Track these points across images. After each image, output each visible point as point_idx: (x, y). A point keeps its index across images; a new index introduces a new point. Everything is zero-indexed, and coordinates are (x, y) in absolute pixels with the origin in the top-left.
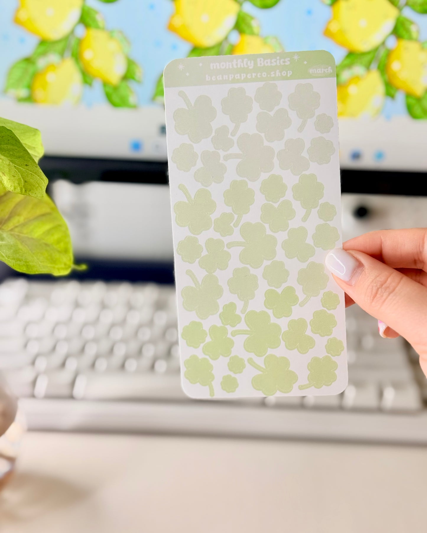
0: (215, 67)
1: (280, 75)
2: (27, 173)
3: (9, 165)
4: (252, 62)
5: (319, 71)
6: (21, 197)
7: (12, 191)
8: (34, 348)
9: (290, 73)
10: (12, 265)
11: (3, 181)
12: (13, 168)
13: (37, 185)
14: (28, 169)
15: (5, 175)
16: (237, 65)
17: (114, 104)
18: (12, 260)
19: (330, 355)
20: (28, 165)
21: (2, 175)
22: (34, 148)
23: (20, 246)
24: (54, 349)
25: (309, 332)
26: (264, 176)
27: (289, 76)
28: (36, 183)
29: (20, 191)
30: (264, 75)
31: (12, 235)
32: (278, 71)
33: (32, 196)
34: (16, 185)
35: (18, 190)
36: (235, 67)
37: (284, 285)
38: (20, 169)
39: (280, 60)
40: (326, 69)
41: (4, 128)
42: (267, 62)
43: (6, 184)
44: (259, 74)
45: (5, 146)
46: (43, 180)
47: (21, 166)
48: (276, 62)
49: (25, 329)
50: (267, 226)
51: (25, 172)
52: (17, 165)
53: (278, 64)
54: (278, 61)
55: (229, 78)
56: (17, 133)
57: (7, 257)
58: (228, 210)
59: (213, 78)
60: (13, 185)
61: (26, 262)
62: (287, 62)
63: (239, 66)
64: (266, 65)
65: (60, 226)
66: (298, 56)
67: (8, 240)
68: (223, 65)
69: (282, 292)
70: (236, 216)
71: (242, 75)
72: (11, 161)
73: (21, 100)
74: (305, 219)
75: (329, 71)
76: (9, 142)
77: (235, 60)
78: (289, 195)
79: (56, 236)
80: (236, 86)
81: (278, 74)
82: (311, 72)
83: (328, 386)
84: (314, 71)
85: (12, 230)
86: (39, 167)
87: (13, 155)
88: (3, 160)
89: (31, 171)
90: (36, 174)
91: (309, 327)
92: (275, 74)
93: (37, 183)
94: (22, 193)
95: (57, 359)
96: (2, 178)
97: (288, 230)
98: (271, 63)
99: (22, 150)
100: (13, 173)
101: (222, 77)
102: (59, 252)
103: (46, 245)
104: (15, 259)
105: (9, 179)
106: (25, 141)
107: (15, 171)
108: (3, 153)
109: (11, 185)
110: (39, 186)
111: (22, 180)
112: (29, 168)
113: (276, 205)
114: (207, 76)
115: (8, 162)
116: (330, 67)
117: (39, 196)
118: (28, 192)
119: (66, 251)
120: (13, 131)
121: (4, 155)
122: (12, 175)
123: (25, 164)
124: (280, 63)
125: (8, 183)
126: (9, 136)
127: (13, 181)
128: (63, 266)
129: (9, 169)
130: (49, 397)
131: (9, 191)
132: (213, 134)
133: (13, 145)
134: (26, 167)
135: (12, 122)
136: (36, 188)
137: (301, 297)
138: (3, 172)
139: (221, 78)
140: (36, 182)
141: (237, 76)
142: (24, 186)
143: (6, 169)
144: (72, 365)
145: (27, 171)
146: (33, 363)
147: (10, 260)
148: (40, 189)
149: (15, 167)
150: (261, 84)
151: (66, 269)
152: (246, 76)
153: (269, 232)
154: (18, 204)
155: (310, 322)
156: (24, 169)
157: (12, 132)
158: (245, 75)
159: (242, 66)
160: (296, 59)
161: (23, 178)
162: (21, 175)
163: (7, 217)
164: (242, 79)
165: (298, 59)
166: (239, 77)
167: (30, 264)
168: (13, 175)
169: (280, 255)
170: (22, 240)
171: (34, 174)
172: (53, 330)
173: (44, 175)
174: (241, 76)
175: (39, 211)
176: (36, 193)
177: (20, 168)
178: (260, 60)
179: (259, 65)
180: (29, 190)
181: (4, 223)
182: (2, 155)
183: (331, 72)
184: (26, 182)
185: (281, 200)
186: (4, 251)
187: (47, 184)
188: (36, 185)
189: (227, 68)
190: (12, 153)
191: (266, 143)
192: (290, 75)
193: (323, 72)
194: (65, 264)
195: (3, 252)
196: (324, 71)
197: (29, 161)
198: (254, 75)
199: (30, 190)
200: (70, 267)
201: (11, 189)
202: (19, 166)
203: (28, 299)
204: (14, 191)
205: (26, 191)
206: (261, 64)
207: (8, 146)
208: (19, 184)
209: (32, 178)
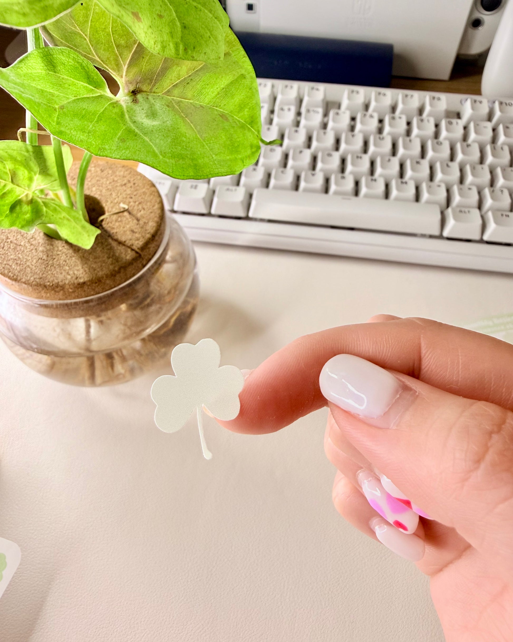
2: (186, 6)
7: (159, 54)
11: (138, 33)
15: (138, 18)
21: (133, 20)
29: (173, 51)
34: (166, 37)
35: (170, 49)
46: (219, 21)
60: (159, 38)
90: (205, 8)
94: (182, 57)
96: (133, 28)
100: (158, 7)
105: (151, 27)
109: (156, 40)
111: (178, 24)
117: (212, 58)
118: (190, 52)
122: (157, 12)
125: (149, 37)
127: (160, 28)
136: (206, 42)
140: (206, 27)
142: (182, 37)
161: (180, 20)
162: (176, 12)
168: (158, 15)
171: (202, 8)
176: (205, 53)
180: (192, 47)
184: (185, 28)
188: (207, 33)
199: (194, 48)
201: (156, 48)
204: (161, 54)
205: (185, 49)
208: (172, 34)
209: (198, 17)
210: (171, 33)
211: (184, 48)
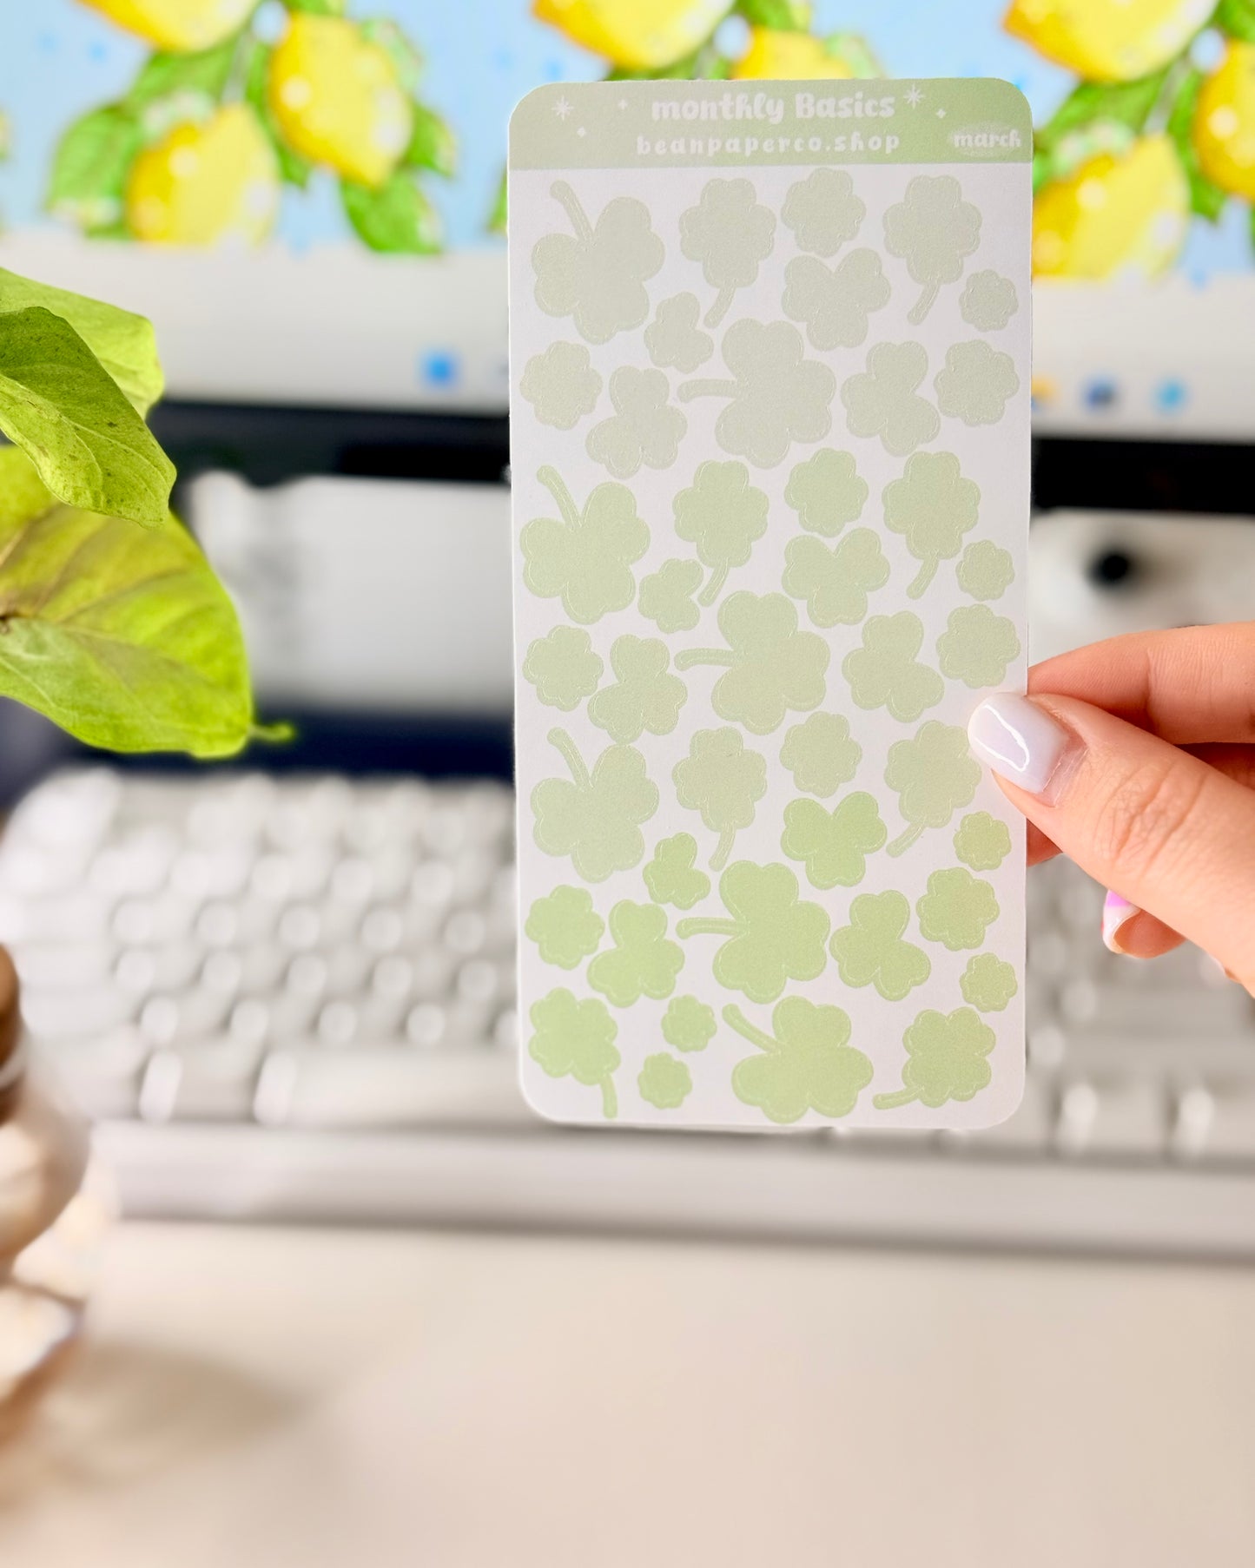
0: (666, 115)
1: (861, 147)
2: (111, 449)
3: (59, 423)
4: (781, 104)
5: (980, 140)
6: (95, 521)
7: (69, 502)
8: (139, 975)
9: (893, 141)
10: (71, 724)
11: (42, 470)
12: (71, 432)
13: (144, 484)
14: (115, 437)
15: (46, 454)
16: (733, 110)
17: (373, 244)
18: (71, 712)
19: (973, 1007)
20: (115, 425)
21: (39, 454)
22: (135, 373)
23: (95, 669)
24: (197, 977)
25: (912, 935)
26: (799, 453)
27: (888, 151)
28: (140, 479)
29: (91, 501)
30: (815, 144)
31: (69, 635)
32: (856, 134)
33: (128, 516)
34: (80, 483)
35: (86, 499)
36: (727, 116)
37: (845, 790)
38: (93, 435)
39: (864, 100)
40: (1003, 137)
41: (43, 313)
42: (825, 107)
43: (49, 481)
44: (798, 142)
45: (47, 366)
46: (161, 471)
47: (95, 427)
48: (852, 106)
49: (112, 917)
50: (800, 606)
51: (107, 444)
52: (84, 425)
53: (859, 114)
54: (858, 105)
55: (706, 148)
56: (81, 327)
57: (54, 701)
58: (687, 552)
59: (660, 148)
60: (71, 483)
61: (112, 717)
62: (885, 109)
63: (739, 116)
64: (822, 114)
65: (211, 608)
66: (919, 94)
67: (61, 651)
68: (690, 110)
69: (838, 808)
70: (708, 573)
71: (748, 141)
72: (66, 412)
73: (95, 232)
74: (916, 590)
75: (1012, 144)
76: (59, 354)
77: (727, 97)
78: (872, 515)
80: (728, 174)
81: (856, 143)
82: (957, 145)
83: (962, 1099)
84: (966, 141)
85: (69, 620)
86: (148, 432)
87: (69, 393)
88: (41, 409)
89: (125, 443)
90: (139, 452)
91: (915, 920)
92: (847, 142)
93: (143, 479)
94: (100, 509)
95: (205, 1007)
96: (38, 461)
97: (863, 622)
98: (837, 109)
99: (98, 380)
100: (71, 448)
101: (687, 146)
102: (211, 686)
103: (173, 665)
104: (78, 708)
105: (59, 468)
106: (108, 351)
107: (77, 441)
108: (40, 386)
109: (66, 485)
110: (149, 487)
111: (99, 470)
112: (118, 432)
113: (831, 544)
114: (640, 139)
115: (54, 415)
116: (1014, 132)
117: (148, 518)
118: (115, 506)
119: (231, 684)
120: (71, 323)
121: (43, 394)
122: (69, 453)
123: (107, 420)
124: (863, 111)
125: (56, 478)
126: (57, 335)
127: (72, 472)
128: (221, 728)
129: (57, 435)
131: (61, 506)
132: (651, 318)
133: (70, 363)
134: (110, 431)
135: (66, 296)
136: (139, 494)
137: (895, 827)
138: (41, 444)
139: (682, 149)
140: (141, 476)
141: (732, 146)
142: (103, 486)
143: (51, 437)
144: (253, 1024)
145: (114, 442)
146: (137, 1018)
147: (65, 711)
148: (154, 498)
149: (76, 429)
150: (803, 173)
151: (231, 737)
152: (760, 146)
153: (805, 624)
154: (89, 545)
155: (918, 905)
156: (103, 437)
157: (67, 323)
158: (756, 143)
159: (749, 116)
160: (911, 102)
161: (101, 464)
162: (97, 456)
163: (53, 579)
164: (748, 153)
165: (918, 91)
166: (736, 149)
167: (126, 721)
168: (70, 456)
169: (837, 698)
170: (100, 651)
171: (135, 453)
172: (195, 923)
173: (164, 454)
174: (742, 145)
175: (150, 564)
176: (139, 510)
177: (92, 432)
178: (805, 100)
179: (799, 114)
180: (119, 499)
181: (47, 601)
182: (37, 392)
183: (1019, 145)
184: (109, 475)
185: (849, 527)
186: (47, 682)
187: (171, 484)
188: (142, 484)
189: (704, 117)
190: (67, 389)
191: (810, 353)
192: (893, 150)
193: (992, 144)
194: (229, 724)
195: (43, 687)
196: (997, 143)
197: (119, 412)
198: (783, 143)
199: (122, 500)
200: (242, 731)
201: (66, 495)
202: (90, 428)
204: (73, 503)
205: (109, 501)
206: (805, 111)
207: (55, 365)
208: (89, 482)
209: (128, 462)
210: (88, 479)
211: (106, 500)
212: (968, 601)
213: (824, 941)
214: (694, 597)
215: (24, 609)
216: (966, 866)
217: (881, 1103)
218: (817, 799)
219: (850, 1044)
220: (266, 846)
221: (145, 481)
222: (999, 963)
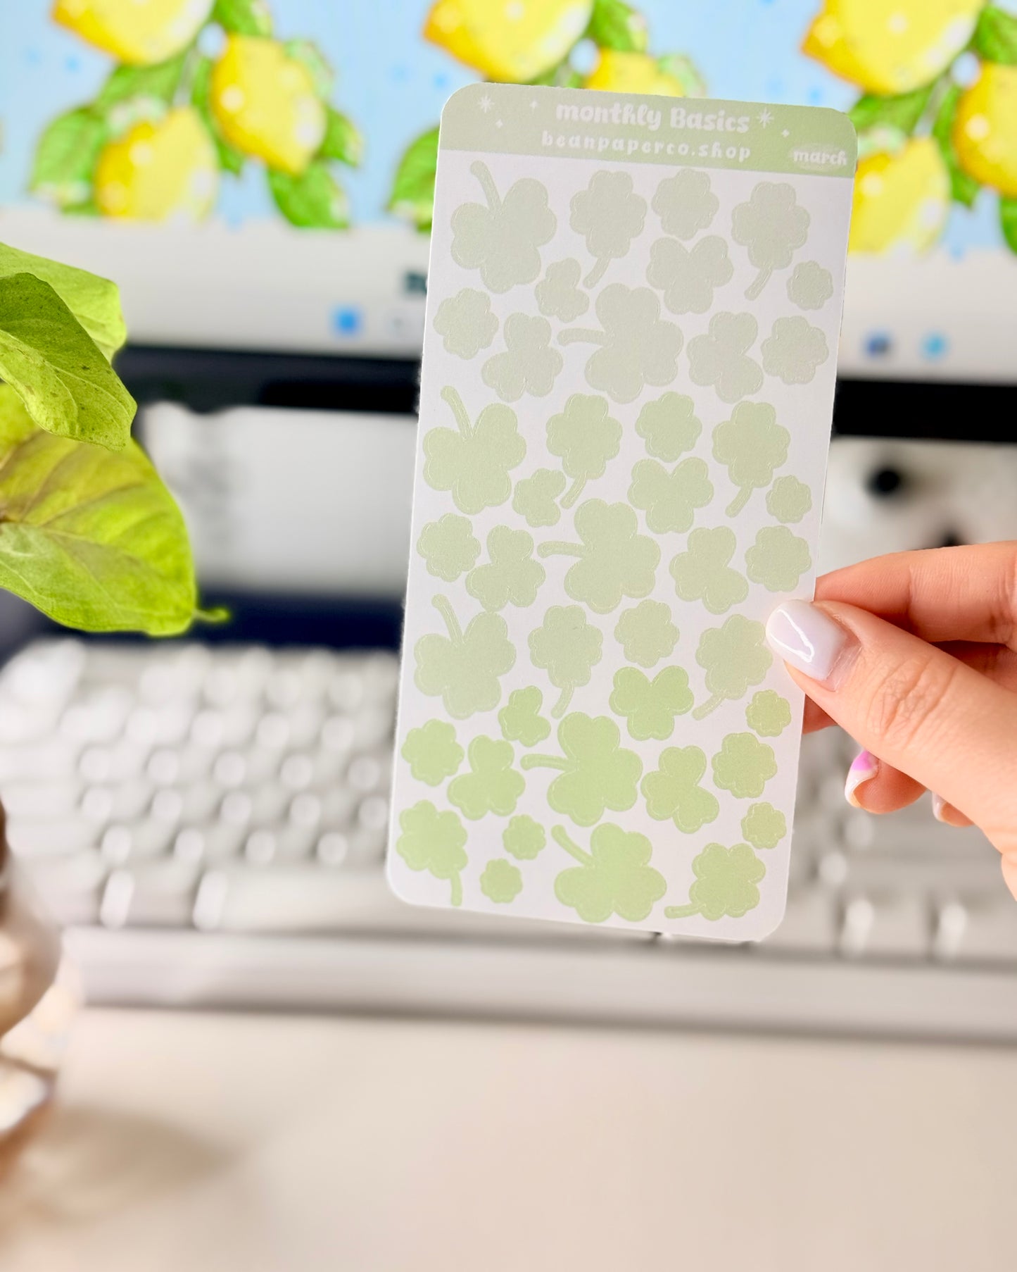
0: (567, 116)
1: (720, 155)
2: (85, 388)
3: (43, 367)
4: (659, 114)
5: (815, 157)
6: (71, 444)
7: (51, 431)
8: (100, 808)
9: (745, 152)
10: (50, 609)
11: (29, 406)
12: (52, 374)
13: (110, 415)
14: (88, 378)
15: (32, 392)
16: (620, 116)
17: (293, 221)
18: (50, 599)
19: (749, 844)
20: (88, 369)
21: (27, 393)
22: (103, 326)
23: (69, 565)
24: (148, 809)
25: (706, 782)
26: (650, 394)
27: (741, 159)
28: (108, 412)
29: (68, 429)
30: (683, 149)
31: (48, 536)
32: (716, 144)
33: (98, 442)
34: (60, 415)
35: (64, 428)
36: (616, 120)
37: (663, 663)
38: (70, 376)
39: (725, 118)
40: (834, 156)
41: (31, 278)
42: (694, 121)
43: (34, 413)
44: (670, 146)
45: (33, 321)
46: (124, 405)
47: (71, 370)
48: (715, 121)
49: (78, 761)
50: (641, 514)
51: (81, 384)
52: (62, 368)
53: (720, 128)
54: (720, 122)
55: (596, 145)
56: (60, 289)
57: (36, 590)
58: (554, 464)
59: (560, 142)
60: (52, 416)
61: (83, 603)
62: (741, 126)
63: (625, 121)
64: (690, 126)
65: (164, 515)
66: (770, 116)
67: (41, 549)
68: (587, 113)
69: (657, 677)
70: (570, 482)
71: (630, 142)
72: (48, 358)
74: (734, 509)
75: (839, 162)
76: (43, 311)
77: (617, 105)
78: (703, 448)
79: (155, 540)
80: (612, 167)
81: (716, 151)
82: (796, 159)
83: (735, 916)
84: (804, 156)
85: (48, 524)
86: (114, 373)
87: (50, 342)
88: (28, 355)
89: (96, 383)
90: (107, 391)
91: (709, 771)
92: (709, 150)
93: (110, 412)
94: (75, 437)
95: (153, 834)
96: (26, 398)
97: (690, 531)
98: (703, 123)
99: (74, 332)
100: (53, 387)
101: (582, 142)
102: (163, 578)
103: (133, 561)
104: (55, 596)
105: (43, 403)
106: (82, 308)
107: (57, 381)
108: (28, 337)
109: (49, 417)
110: (115, 418)
111: (75, 404)
112: (90, 374)
113: (669, 468)
114: (545, 134)
115: (38, 360)
116: (842, 153)
117: (114, 443)
118: (88, 433)
119: (179, 576)
120: (53, 286)
121: (30, 343)
122: (51, 391)
123: (81, 365)
124: (724, 126)
125: (40, 412)
126: (41, 296)
127: (53, 406)
128: (171, 612)
129: (42, 377)
130: (138, 925)
131: (42, 432)
132: (542, 276)
133: (52, 319)
134: (83, 373)
135: (48, 263)
136: (108, 424)
137: (701, 695)
138: (29, 384)
139: (577, 145)
140: (108, 409)
141: (617, 145)
142: (78, 418)
143: (36, 378)
144: (191, 848)
145: (87, 382)
146: (98, 843)
147: (45, 598)
148: (118, 427)
149: (57, 372)
150: (673, 171)
151: (179, 619)
152: (640, 147)
153: (643, 529)
154: (65, 463)
155: (714, 759)
156: (78, 378)
157: (50, 286)
158: (637, 144)
159: (633, 122)
160: (763, 122)
161: (76, 400)
162: (73, 393)
163: (36, 492)
164: (629, 152)
165: (769, 113)
166: (621, 147)
167: (94, 607)
168: (51, 393)
169: (664, 588)
170: (74, 550)
171: (104, 391)
172: (146, 766)
173: (128, 392)
174: (626, 145)
175: (113, 480)
176: (107, 436)
177: (69, 374)
178: (679, 114)
179: (673, 124)
180: (90, 428)
181: (30, 509)
182: (24, 341)
183: (845, 163)
184: (83, 408)
185: (685, 455)
186: (31, 575)
187: (133, 415)
189: (597, 120)
190: (49, 339)
191: (665, 315)
192: (745, 159)
193: (823, 161)
194: (177, 608)
195: (28, 579)
196: (828, 160)
197: (91, 357)
198: (658, 146)
199: (93, 429)
200: (187, 614)
201: (48, 425)
202: (67, 370)
203: (84, 689)
204: (54, 430)
205: (83, 430)
206: (678, 122)
207: (40, 320)
208: (66, 414)
209: (99, 399)
210: (66, 412)
211: (80, 429)
212: (774, 522)
213: (637, 781)
214: (557, 500)
215: (13, 516)
216: (754, 732)
217: (671, 913)
218: (641, 669)
219: (650, 865)
220: (203, 704)
221: (112, 414)
222: (773, 811)
